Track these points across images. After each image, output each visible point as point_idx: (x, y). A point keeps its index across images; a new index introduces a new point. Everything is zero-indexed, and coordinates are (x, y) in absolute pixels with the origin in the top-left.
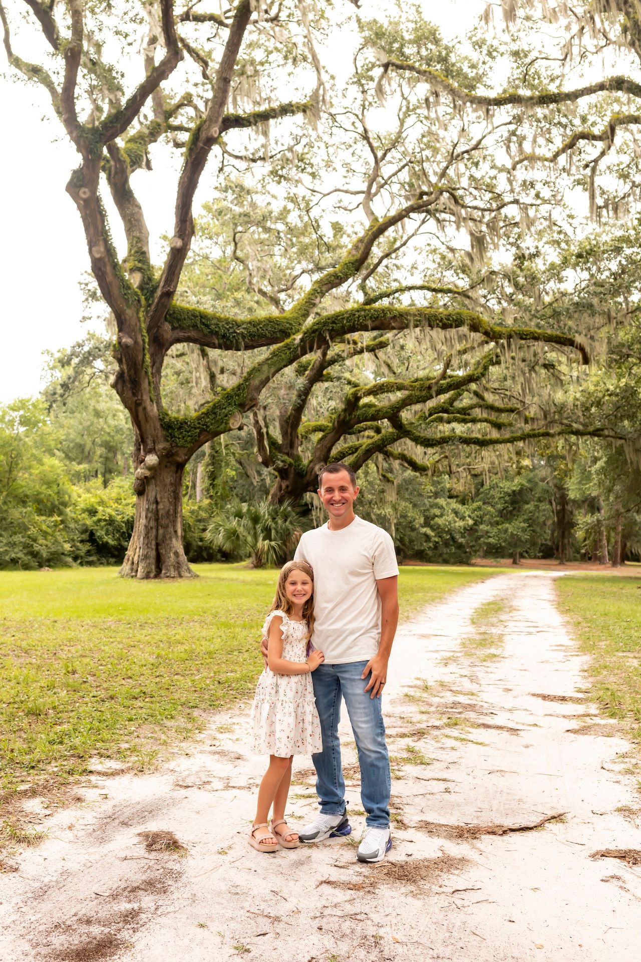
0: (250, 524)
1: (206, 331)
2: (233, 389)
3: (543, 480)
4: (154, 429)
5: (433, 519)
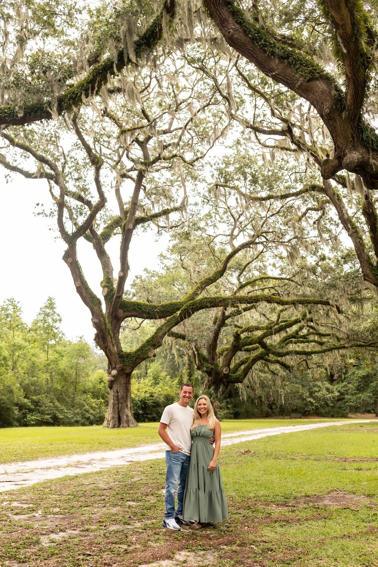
2: (150, 338)
4: (116, 358)
5: (314, 393)
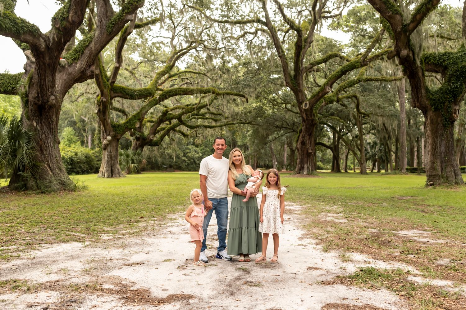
0: (126, 158)
1: (125, 93)
2: (136, 114)
4: (109, 128)
5: (187, 154)
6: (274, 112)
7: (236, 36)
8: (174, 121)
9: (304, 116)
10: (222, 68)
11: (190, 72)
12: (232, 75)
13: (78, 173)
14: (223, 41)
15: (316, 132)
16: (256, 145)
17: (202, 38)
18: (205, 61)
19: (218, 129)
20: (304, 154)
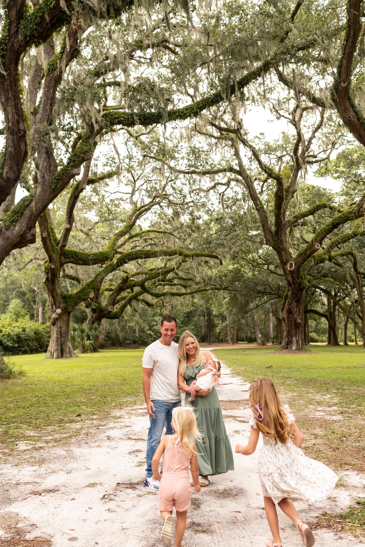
0: (80, 333)
1: (77, 259)
2: (90, 282)
3: (201, 306)
4: (59, 299)
5: (153, 327)
6: (254, 275)
7: (205, 188)
8: (137, 289)
9: (290, 278)
10: (191, 225)
11: (153, 231)
12: (203, 233)
13: (25, 352)
14: (190, 194)
15: (306, 297)
16: (234, 315)
17: (166, 192)
18: (171, 219)
19: (188, 297)
20: (291, 325)
